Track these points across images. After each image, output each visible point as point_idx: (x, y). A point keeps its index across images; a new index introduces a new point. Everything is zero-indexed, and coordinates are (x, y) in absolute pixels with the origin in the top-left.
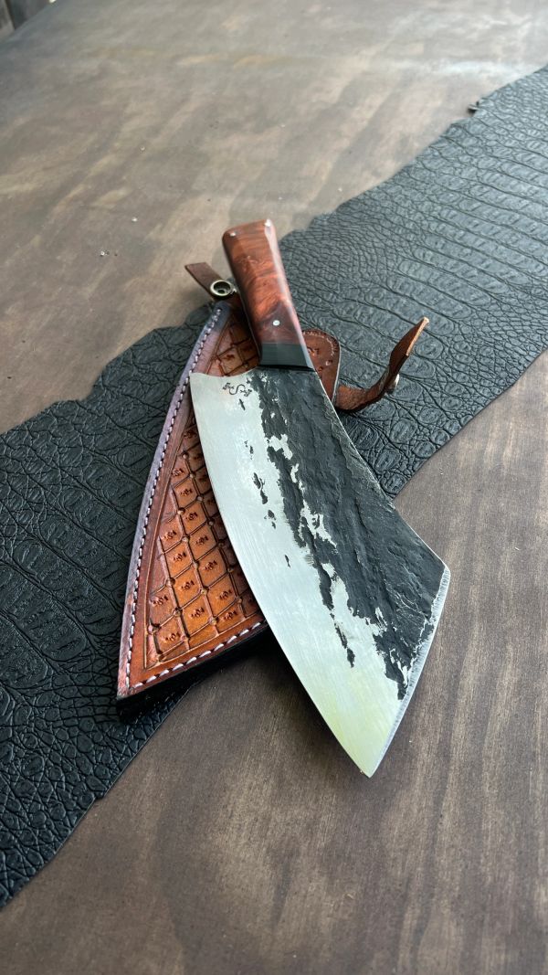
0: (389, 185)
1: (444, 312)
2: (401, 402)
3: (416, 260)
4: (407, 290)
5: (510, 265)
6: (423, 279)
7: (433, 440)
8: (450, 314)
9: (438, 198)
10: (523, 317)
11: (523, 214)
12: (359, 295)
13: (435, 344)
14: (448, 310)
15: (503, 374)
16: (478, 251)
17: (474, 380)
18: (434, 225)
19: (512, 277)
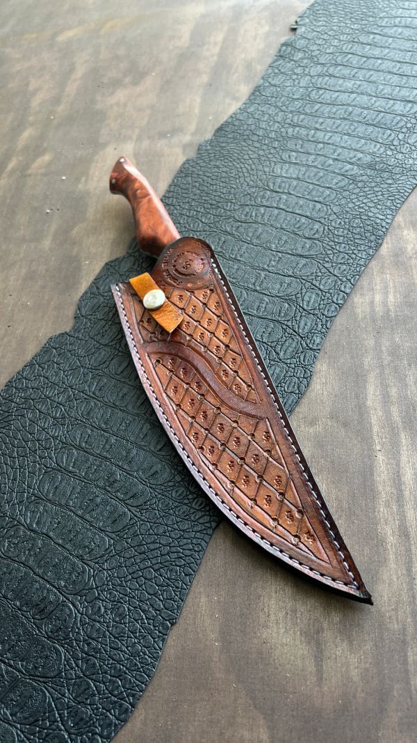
0: (248, 105)
1: (316, 199)
2: (304, 278)
3: (285, 162)
4: (284, 188)
5: (355, 150)
6: (294, 176)
7: (336, 302)
8: (321, 200)
9: (287, 108)
10: (376, 189)
11: (355, 106)
12: (250, 200)
13: (317, 226)
14: (319, 196)
15: (373, 238)
16: (329, 144)
17: (352, 248)
18: (290, 130)
19: (359, 159)
